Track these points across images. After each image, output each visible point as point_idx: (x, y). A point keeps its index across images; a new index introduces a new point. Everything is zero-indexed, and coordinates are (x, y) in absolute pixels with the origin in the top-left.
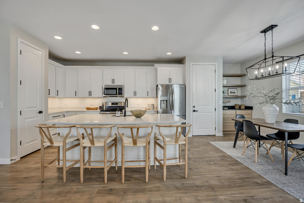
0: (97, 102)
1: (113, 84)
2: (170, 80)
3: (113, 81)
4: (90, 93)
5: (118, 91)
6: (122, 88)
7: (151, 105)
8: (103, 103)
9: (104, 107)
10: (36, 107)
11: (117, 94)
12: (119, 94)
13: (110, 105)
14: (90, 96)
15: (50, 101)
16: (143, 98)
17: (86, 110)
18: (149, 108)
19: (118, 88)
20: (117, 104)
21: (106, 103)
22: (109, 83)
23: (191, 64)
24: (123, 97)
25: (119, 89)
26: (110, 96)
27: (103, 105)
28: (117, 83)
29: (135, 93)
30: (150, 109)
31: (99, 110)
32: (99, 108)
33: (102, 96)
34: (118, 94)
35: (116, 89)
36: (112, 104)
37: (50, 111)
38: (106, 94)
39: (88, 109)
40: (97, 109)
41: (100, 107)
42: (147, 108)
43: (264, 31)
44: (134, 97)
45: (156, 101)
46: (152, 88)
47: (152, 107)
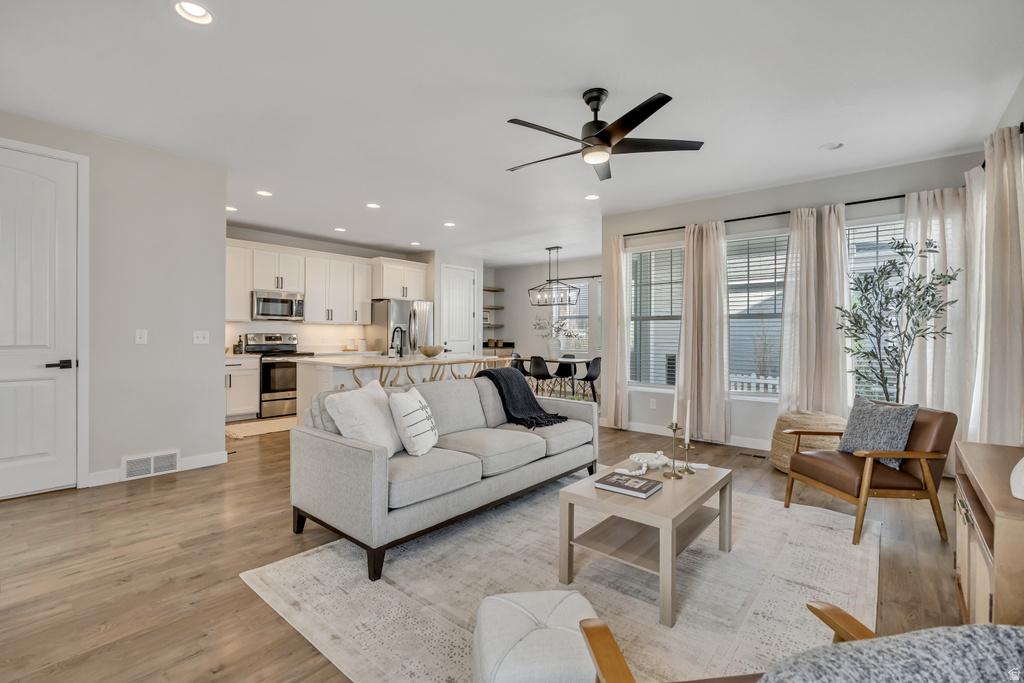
1: (278, 290)
2: (405, 290)
3: (279, 282)
5: (294, 308)
6: (302, 301)
8: (240, 336)
9: (244, 346)
11: (291, 315)
12: (296, 315)
13: (261, 340)
16: (344, 325)
18: (353, 348)
19: (294, 302)
20: (278, 339)
22: (267, 287)
23: (443, 265)
24: (303, 320)
25: (297, 302)
26: (269, 320)
27: (240, 341)
29: (329, 314)
30: (357, 350)
32: (231, 350)
34: (294, 314)
35: (288, 302)
36: (268, 338)
38: (263, 315)
41: (235, 345)
42: (349, 348)
43: (549, 249)
44: (327, 322)
45: (365, 333)
46: (363, 305)
47: (361, 346)
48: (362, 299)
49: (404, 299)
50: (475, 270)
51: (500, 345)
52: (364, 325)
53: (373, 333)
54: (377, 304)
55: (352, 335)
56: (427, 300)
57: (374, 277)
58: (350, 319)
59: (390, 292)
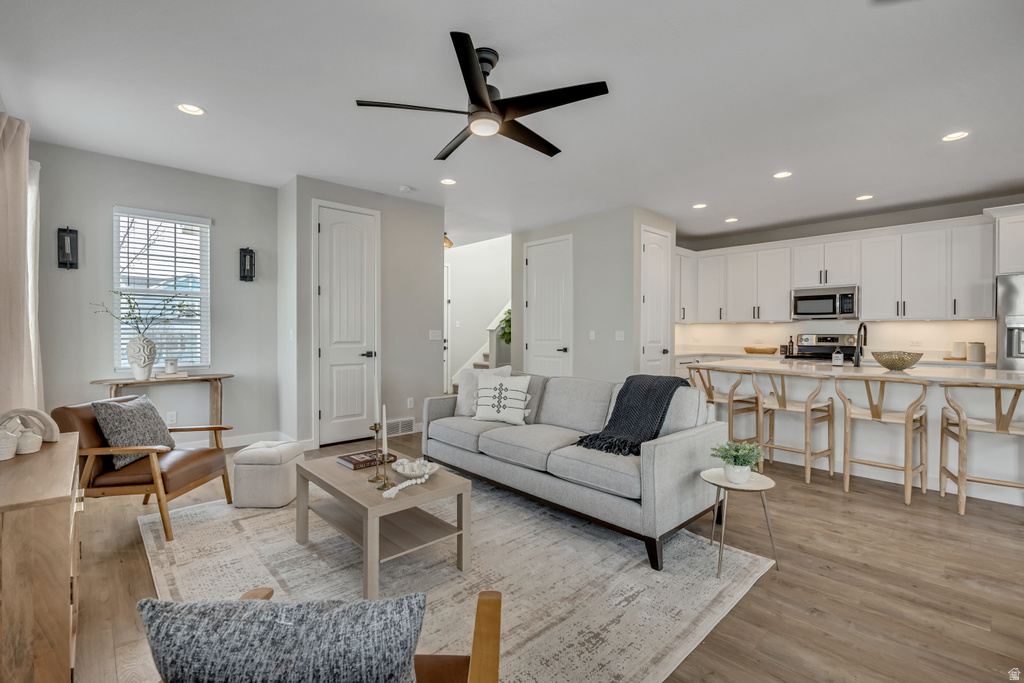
0: (777, 335)
1: (822, 285)
3: (824, 276)
4: (756, 312)
5: (838, 304)
6: (852, 295)
7: (968, 345)
8: (791, 336)
9: (795, 347)
10: (659, 342)
11: (834, 312)
12: (842, 312)
13: (813, 341)
14: (756, 320)
15: (678, 330)
16: (933, 321)
17: (744, 353)
18: (961, 356)
19: (838, 296)
20: (834, 339)
21: (800, 336)
22: (811, 283)
24: (857, 318)
25: (844, 297)
26: (813, 319)
27: (791, 341)
28: (837, 281)
29: (901, 309)
30: (965, 359)
31: (778, 353)
32: (779, 350)
33: (788, 320)
34: (838, 310)
35: (833, 297)
36: (820, 340)
37: (678, 352)
38: (800, 314)
39: (749, 351)
40: (773, 352)
41: (782, 346)
42: (952, 356)
44: (899, 318)
48: (972, 280)
58: (945, 314)
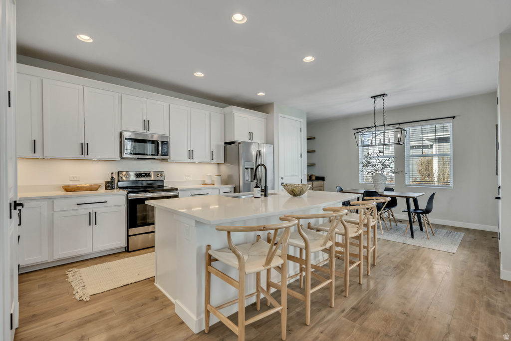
1: (145, 131)
3: (146, 124)
4: (84, 149)
5: (160, 148)
6: (169, 142)
7: (215, 176)
8: (112, 173)
9: (116, 182)
11: (157, 154)
13: (132, 177)
14: (84, 157)
17: (63, 193)
18: (210, 183)
19: (160, 142)
20: (147, 175)
21: (121, 173)
22: (134, 128)
23: (280, 115)
25: (164, 143)
26: (138, 158)
27: (112, 178)
28: (156, 132)
29: (191, 154)
30: (213, 184)
32: (103, 186)
34: (160, 153)
36: (138, 175)
39: (67, 189)
40: (97, 188)
42: (206, 183)
43: (374, 97)
44: (189, 161)
45: (219, 170)
46: (218, 147)
47: (217, 181)
48: (217, 142)
49: (250, 141)
50: (301, 120)
51: (314, 178)
52: (218, 164)
53: (225, 170)
54: (228, 146)
55: (210, 172)
56: (267, 142)
57: (227, 123)
58: (208, 159)
59: (239, 136)
